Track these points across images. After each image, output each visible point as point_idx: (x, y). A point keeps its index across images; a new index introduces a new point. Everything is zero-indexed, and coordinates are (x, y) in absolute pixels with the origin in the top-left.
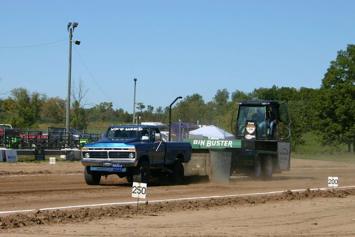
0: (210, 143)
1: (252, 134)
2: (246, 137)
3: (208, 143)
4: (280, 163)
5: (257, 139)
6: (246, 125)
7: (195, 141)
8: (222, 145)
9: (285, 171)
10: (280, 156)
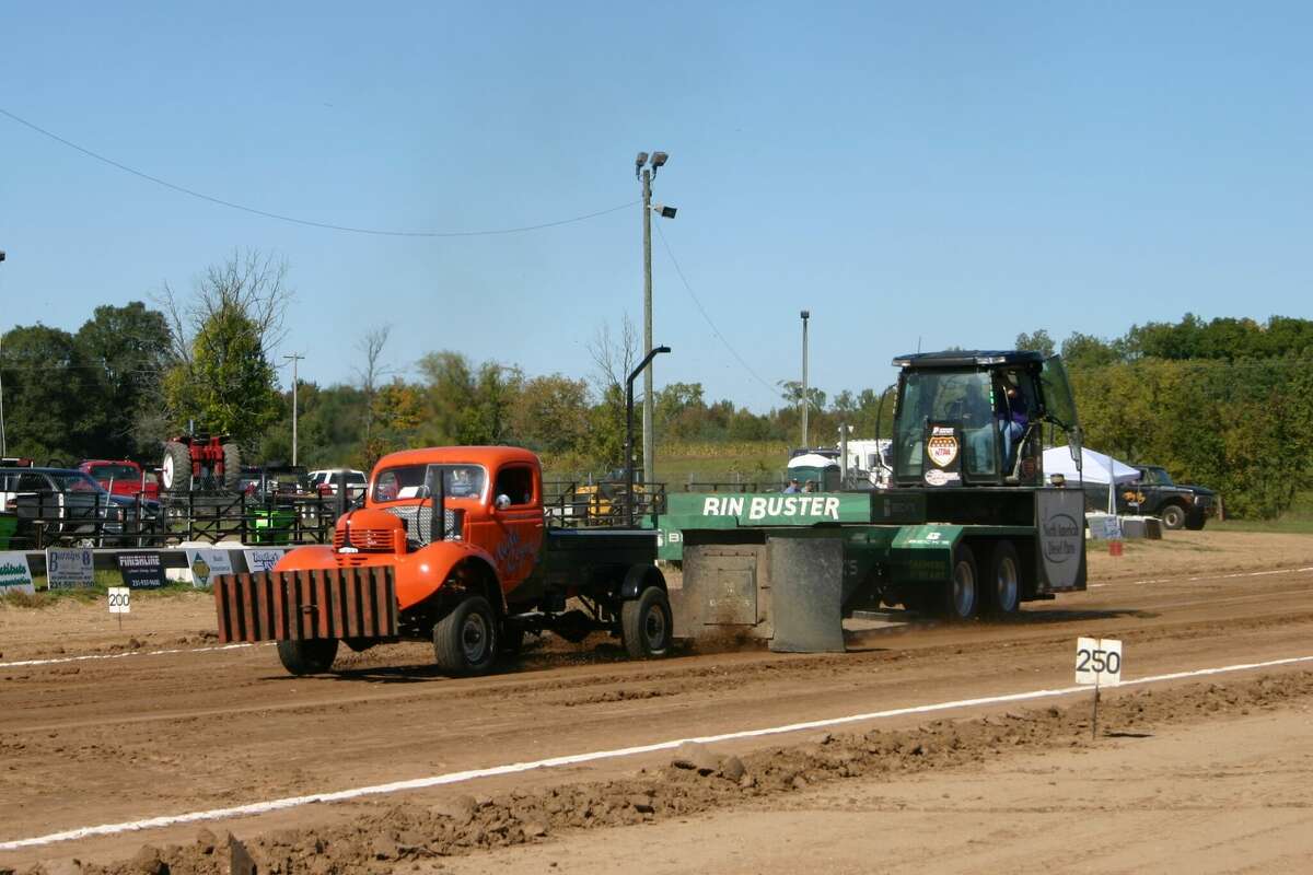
0: (761, 508)
1: (947, 469)
2: (927, 479)
3: (754, 507)
4: (1048, 566)
5: (965, 484)
6: (926, 438)
7: (708, 500)
8: (803, 513)
9: (1069, 589)
10: (1045, 542)
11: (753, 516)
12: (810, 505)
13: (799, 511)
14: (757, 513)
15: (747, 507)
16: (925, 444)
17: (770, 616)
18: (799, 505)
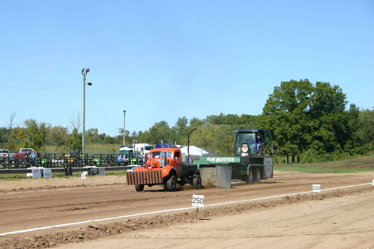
0: (218, 160)
1: (246, 153)
2: (242, 155)
3: (217, 160)
4: (266, 173)
5: (249, 156)
6: (241, 146)
7: (208, 158)
8: (227, 161)
9: (270, 177)
10: (265, 168)
11: (217, 161)
12: (228, 159)
13: (226, 160)
15: (216, 159)
16: (241, 148)
17: (217, 181)
18: (226, 159)
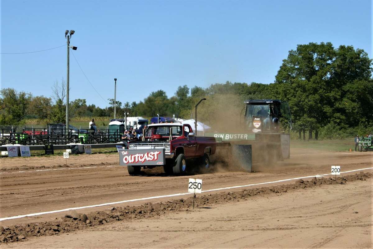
0: (228, 137)
1: (258, 128)
2: (253, 131)
3: (226, 137)
4: (283, 153)
5: (262, 132)
6: (253, 121)
7: (215, 135)
9: (286, 158)
10: (282, 147)
14: (227, 138)
18: (237, 136)
